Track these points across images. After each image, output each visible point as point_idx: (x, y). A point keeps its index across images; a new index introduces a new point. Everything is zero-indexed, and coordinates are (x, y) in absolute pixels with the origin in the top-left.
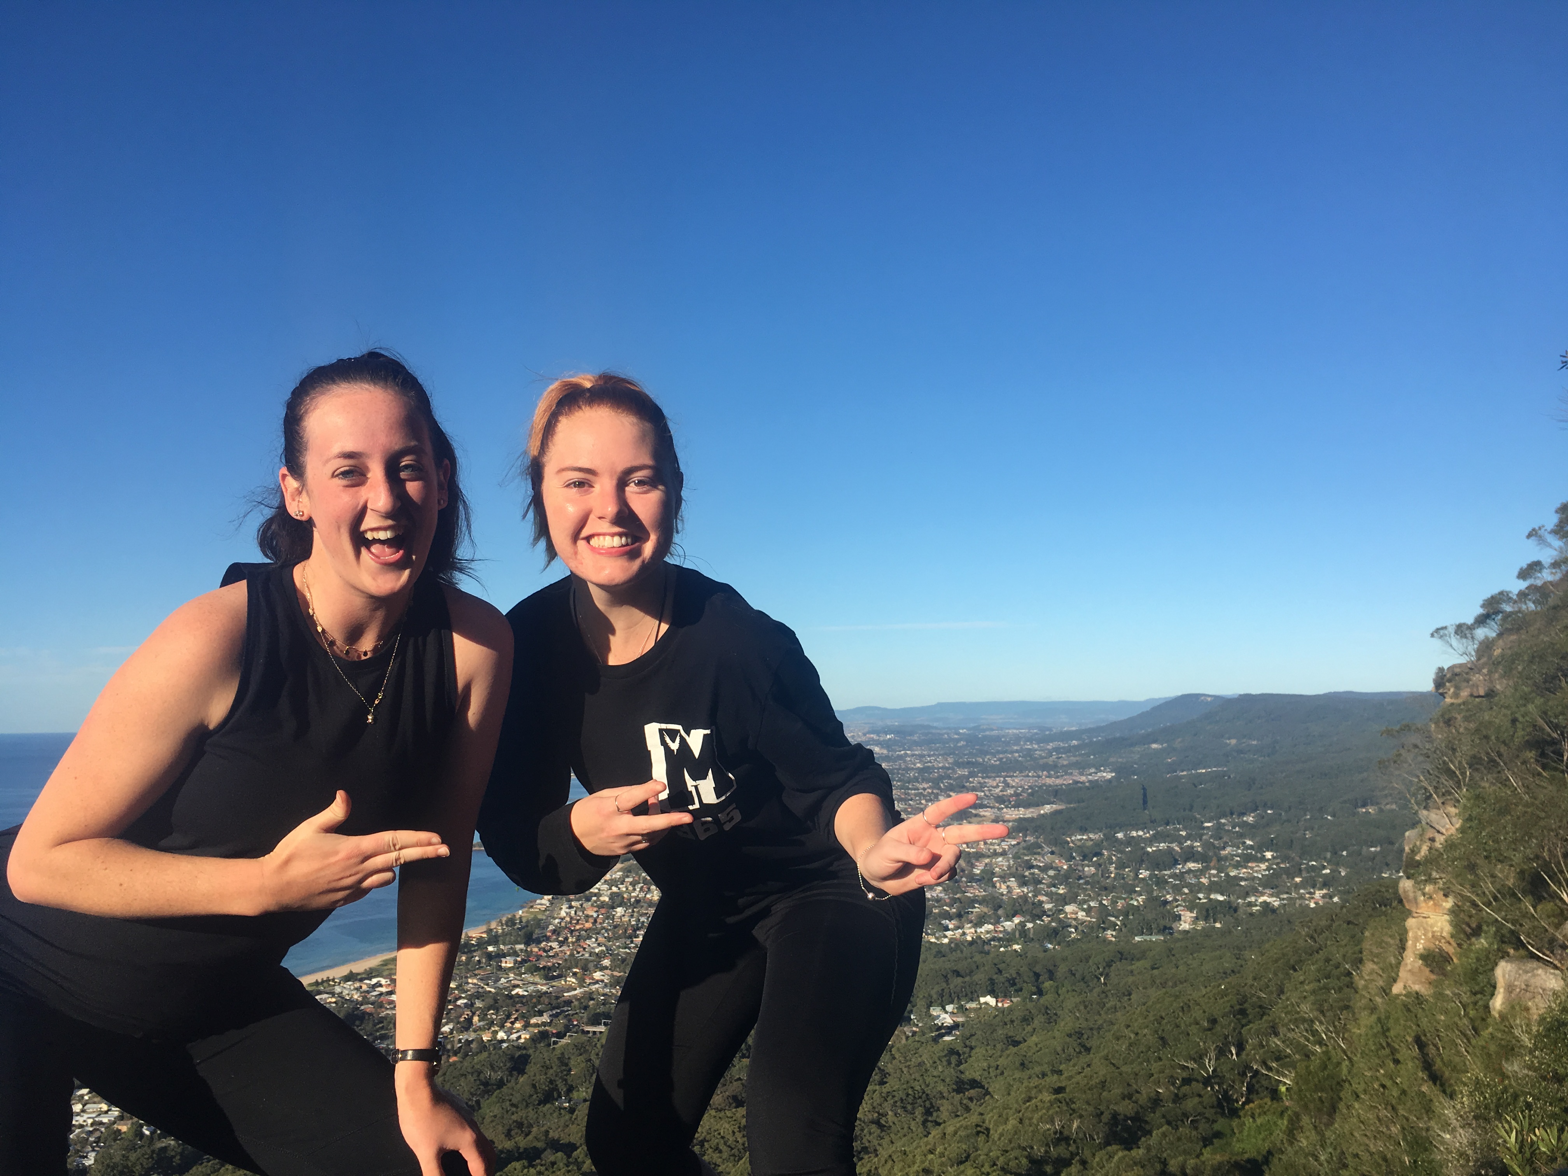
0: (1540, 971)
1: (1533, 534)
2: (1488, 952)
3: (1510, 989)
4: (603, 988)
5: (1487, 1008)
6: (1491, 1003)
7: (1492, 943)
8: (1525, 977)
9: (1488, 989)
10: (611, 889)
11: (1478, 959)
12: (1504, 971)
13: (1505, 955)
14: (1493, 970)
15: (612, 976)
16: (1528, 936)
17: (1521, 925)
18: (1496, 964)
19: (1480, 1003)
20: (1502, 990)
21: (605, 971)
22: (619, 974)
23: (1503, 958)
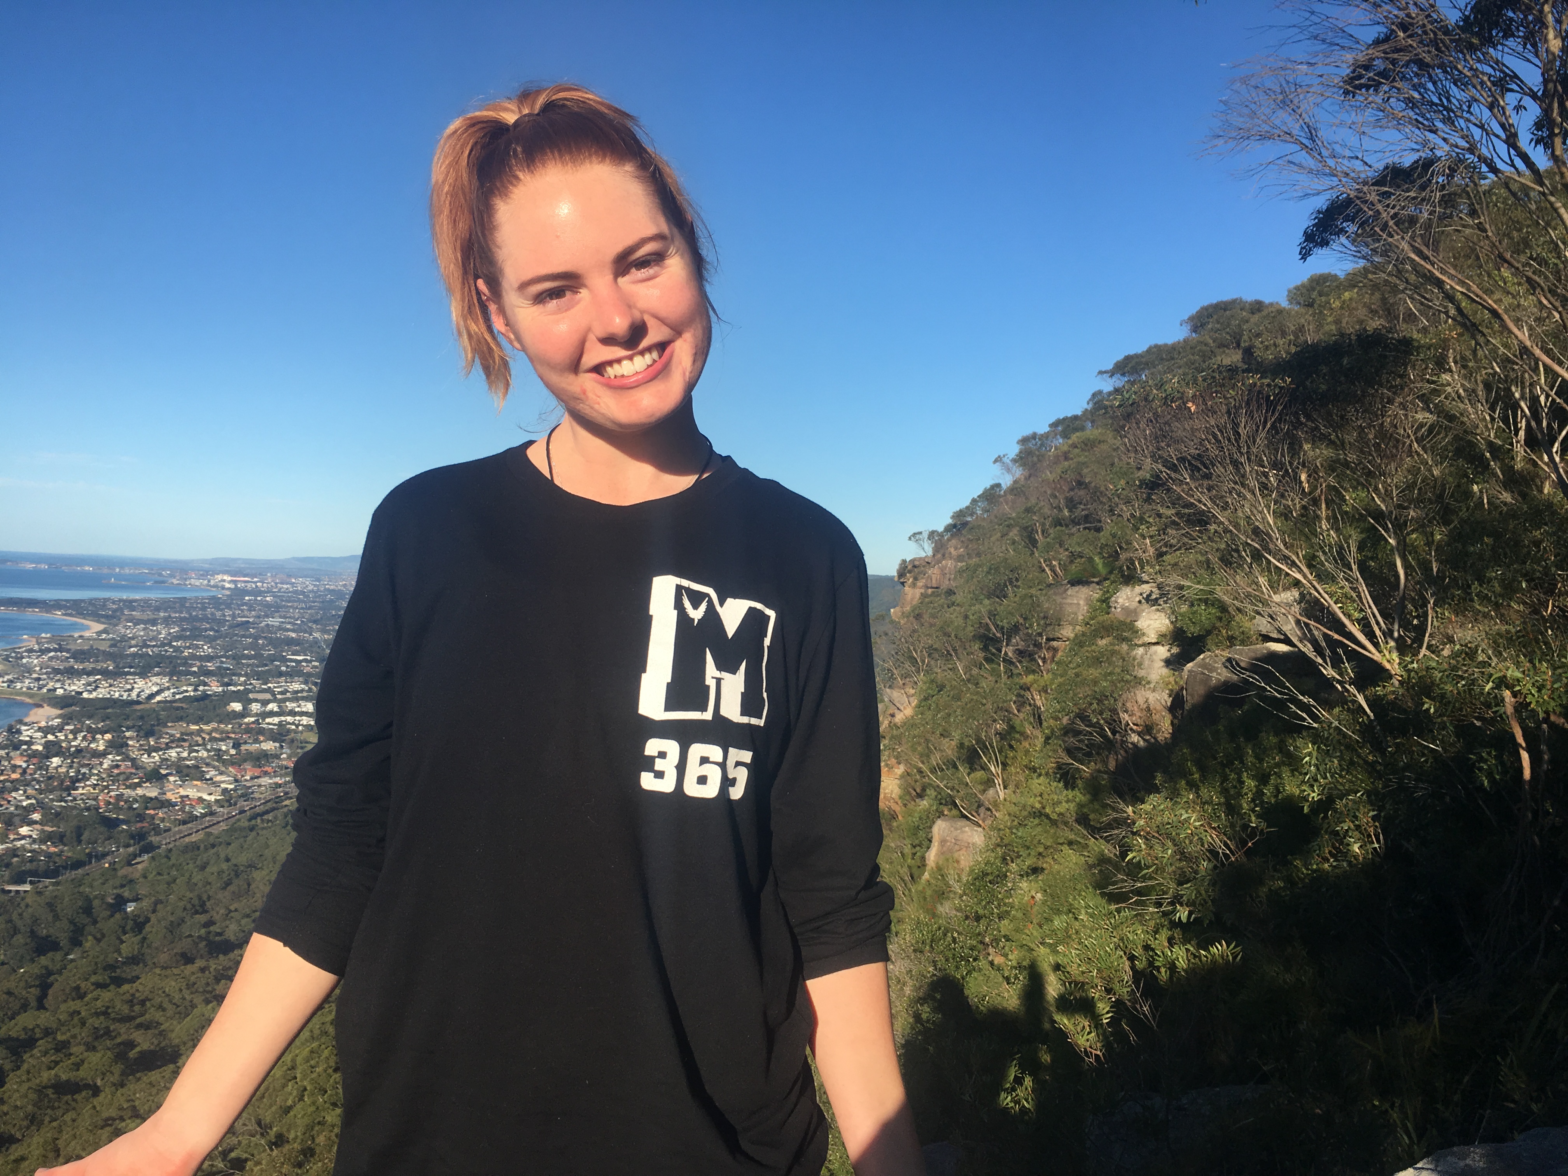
0: (967, 829)
1: (998, 460)
2: (928, 811)
3: (943, 842)
4: (31, 844)
5: (923, 858)
6: (927, 855)
7: (932, 805)
8: (956, 833)
9: (926, 843)
10: (46, 737)
11: (920, 818)
12: (940, 828)
13: (941, 815)
14: (931, 827)
15: (43, 831)
16: (962, 800)
17: (958, 791)
18: (934, 823)
19: (918, 854)
20: (936, 844)
21: (35, 826)
22: (50, 829)
23: (939, 817)
